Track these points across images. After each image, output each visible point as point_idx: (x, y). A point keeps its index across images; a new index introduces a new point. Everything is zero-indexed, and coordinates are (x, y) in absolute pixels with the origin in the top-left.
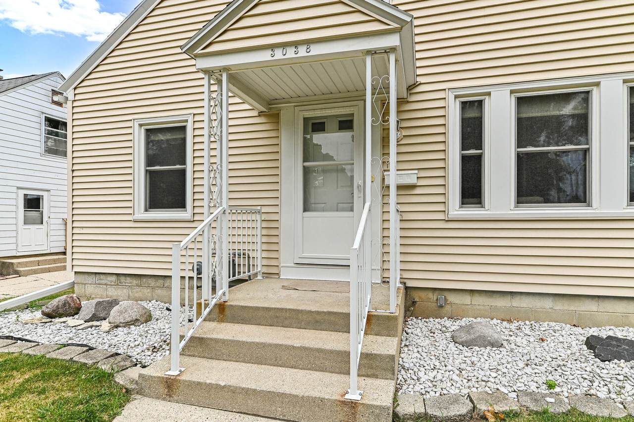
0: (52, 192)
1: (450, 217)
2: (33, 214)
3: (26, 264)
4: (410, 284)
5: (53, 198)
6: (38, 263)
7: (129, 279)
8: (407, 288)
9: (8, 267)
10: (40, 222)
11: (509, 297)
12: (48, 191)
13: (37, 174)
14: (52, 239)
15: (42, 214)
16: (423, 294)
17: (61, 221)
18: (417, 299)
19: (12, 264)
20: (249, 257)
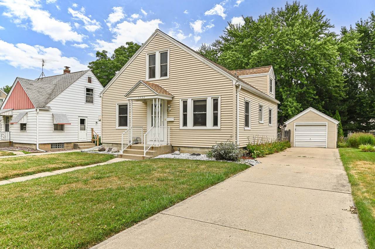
0: (88, 118)
1: (180, 129)
2: (83, 126)
3: (81, 145)
4: (173, 145)
5: (88, 120)
6: (85, 145)
7: (115, 145)
8: (172, 146)
9: (76, 146)
10: (84, 129)
11: (192, 148)
12: (87, 117)
13: (84, 111)
14: (88, 136)
15: (85, 126)
16: (176, 148)
17: (90, 129)
18: (174, 149)
19: (78, 144)
20: (140, 139)
